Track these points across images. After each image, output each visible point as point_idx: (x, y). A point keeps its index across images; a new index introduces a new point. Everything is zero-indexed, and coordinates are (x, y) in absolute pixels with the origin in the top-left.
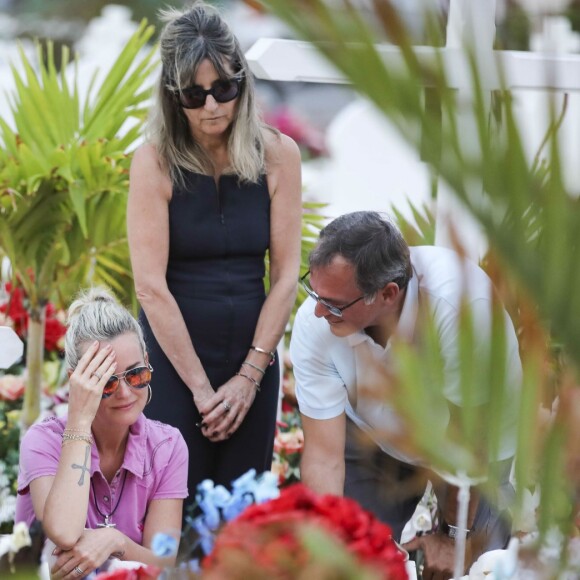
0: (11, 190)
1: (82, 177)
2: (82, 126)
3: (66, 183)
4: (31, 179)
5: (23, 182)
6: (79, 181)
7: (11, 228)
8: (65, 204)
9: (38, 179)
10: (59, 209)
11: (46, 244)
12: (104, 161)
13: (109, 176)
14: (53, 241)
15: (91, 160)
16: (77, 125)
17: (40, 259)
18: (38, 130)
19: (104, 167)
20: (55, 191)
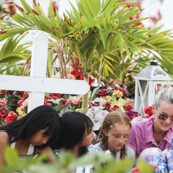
0: (79, 32)
1: (103, 28)
2: (101, 10)
3: (98, 30)
4: (86, 29)
5: (83, 29)
6: (102, 29)
7: (78, 45)
8: (97, 37)
9: (88, 28)
10: (95, 39)
11: (90, 51)
12: (112, 22)
13: (113, 27)
14: (92, 50)
15: (107, 22)
16: (100, 9)
17: (87, 56)
18: (86, 11)
19: (111, 24)
20: (94, 33)
